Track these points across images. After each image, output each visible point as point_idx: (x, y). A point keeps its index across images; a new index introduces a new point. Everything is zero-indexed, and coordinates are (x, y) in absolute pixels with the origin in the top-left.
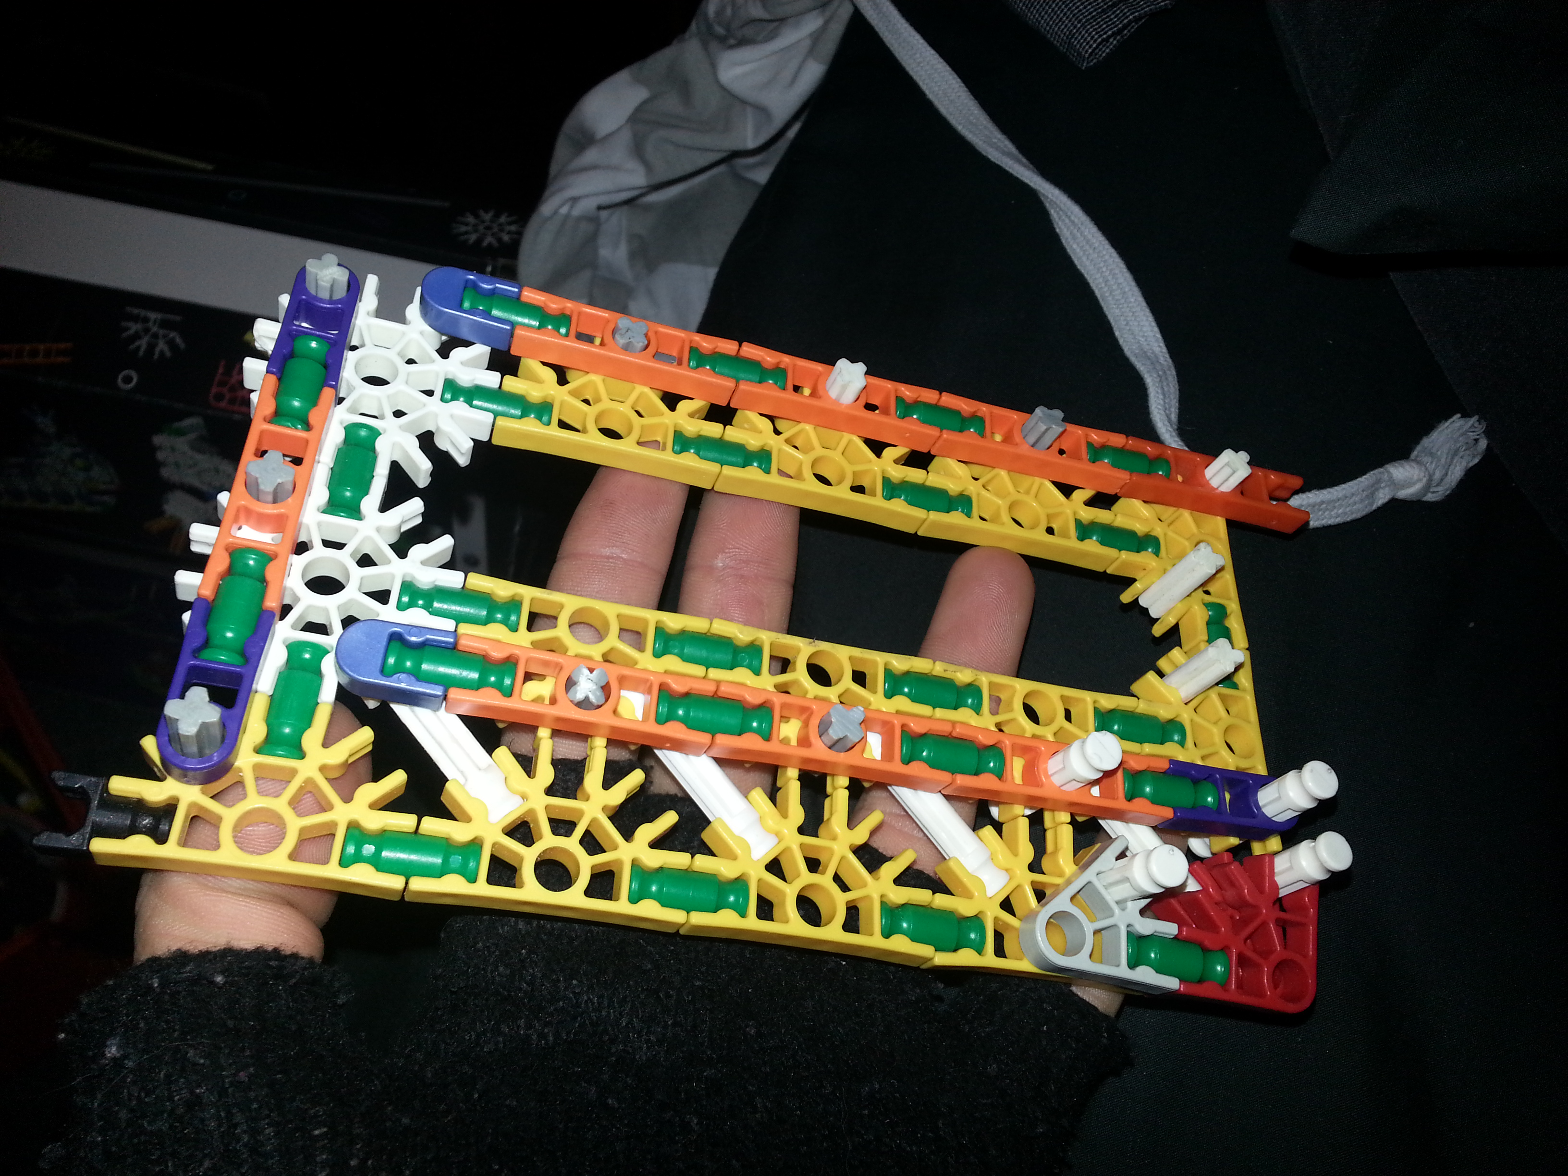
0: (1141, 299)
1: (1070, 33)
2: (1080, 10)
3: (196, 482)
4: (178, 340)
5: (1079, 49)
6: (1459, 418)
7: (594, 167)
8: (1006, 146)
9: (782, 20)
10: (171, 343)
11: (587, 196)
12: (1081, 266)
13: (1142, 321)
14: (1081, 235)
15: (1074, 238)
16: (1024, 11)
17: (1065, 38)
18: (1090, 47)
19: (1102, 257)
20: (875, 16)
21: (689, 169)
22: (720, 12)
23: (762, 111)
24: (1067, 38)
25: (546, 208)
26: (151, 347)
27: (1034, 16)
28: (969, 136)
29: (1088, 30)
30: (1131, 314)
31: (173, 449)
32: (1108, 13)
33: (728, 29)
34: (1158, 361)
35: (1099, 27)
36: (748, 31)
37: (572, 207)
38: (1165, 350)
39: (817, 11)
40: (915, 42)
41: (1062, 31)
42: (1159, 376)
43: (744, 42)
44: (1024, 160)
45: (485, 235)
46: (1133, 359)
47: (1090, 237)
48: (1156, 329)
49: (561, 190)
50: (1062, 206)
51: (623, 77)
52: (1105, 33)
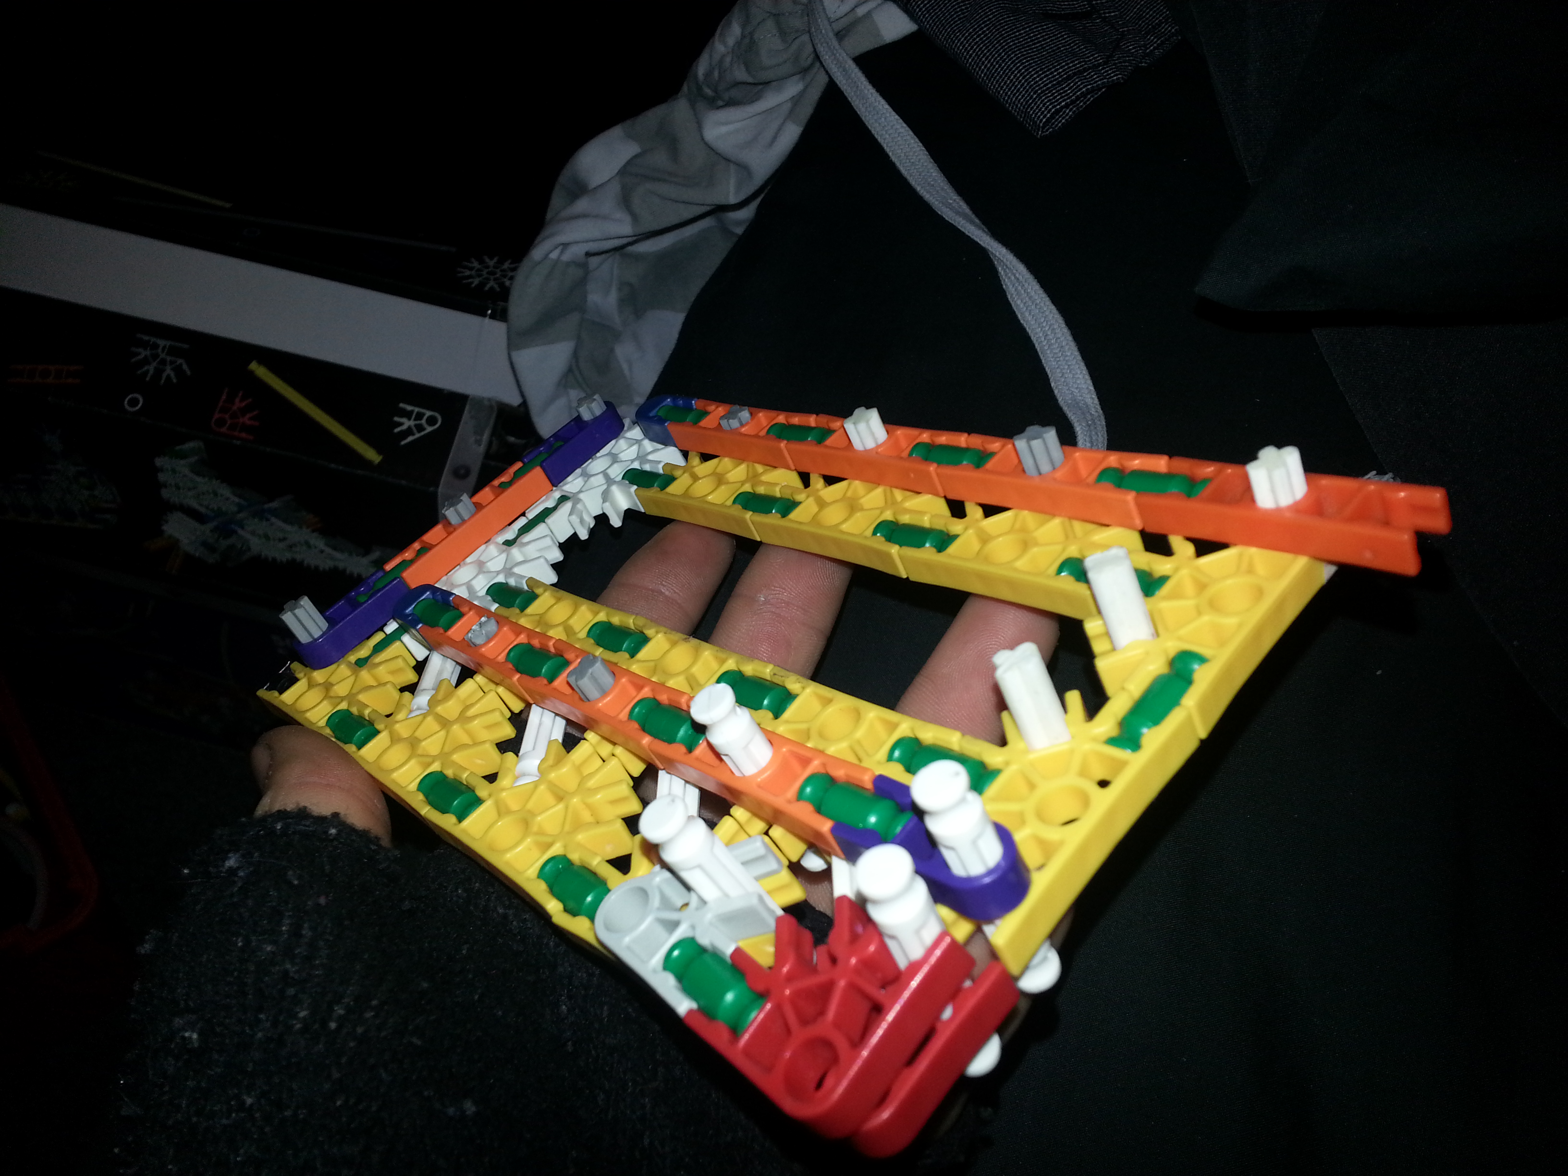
0: (1077, 353)
1: (1026, 104)
2: (1037, 82)
3: (194, 504)
4: (185, 367)
5: (1034, 118)
6: (1375, 475)
7: (584, 216)
8: (960, 206)
9: (767, 83)
10: (178, 370)
11: (577, 242)
12: (1024, 320)
13: (1077, 374)
14: (1025, 292)
15: (1019, 294)
16: (985, 82)
17: (1022, 108)
18: (1044, 117)
19: (1043, 313)
20: (844, 82)
21: (675, 220)
22: (708, 74)
23: (744, 168)
24: (1024, 108)
25: (537, 253)
26: (159, 372)
27: (994, 86)
28: (927, 197)
29: (1043, 100)
30: (1066, 367)
31: (174, 471)
32: (1062, 85)
33: (715, 91)
34: (1089, 412)
35: (1054, 98)
36: (734, 93)
37: (562, 252)
38: (1096, 401)
39: (798, 76)
40: (881, 107)
41: (1019, 101)
42: (1089, 426)
43: (732, 103)
44: (977, 221)
45: (488, 279)
46: (1065, 409)
47: (1033, 294)
48: (1090, 382)
49: (552, 235)
50: (1008, 263)
51: (616, 132)
52: (1059, 104)
